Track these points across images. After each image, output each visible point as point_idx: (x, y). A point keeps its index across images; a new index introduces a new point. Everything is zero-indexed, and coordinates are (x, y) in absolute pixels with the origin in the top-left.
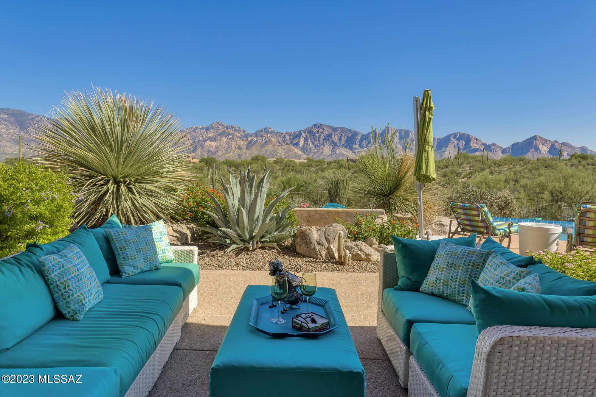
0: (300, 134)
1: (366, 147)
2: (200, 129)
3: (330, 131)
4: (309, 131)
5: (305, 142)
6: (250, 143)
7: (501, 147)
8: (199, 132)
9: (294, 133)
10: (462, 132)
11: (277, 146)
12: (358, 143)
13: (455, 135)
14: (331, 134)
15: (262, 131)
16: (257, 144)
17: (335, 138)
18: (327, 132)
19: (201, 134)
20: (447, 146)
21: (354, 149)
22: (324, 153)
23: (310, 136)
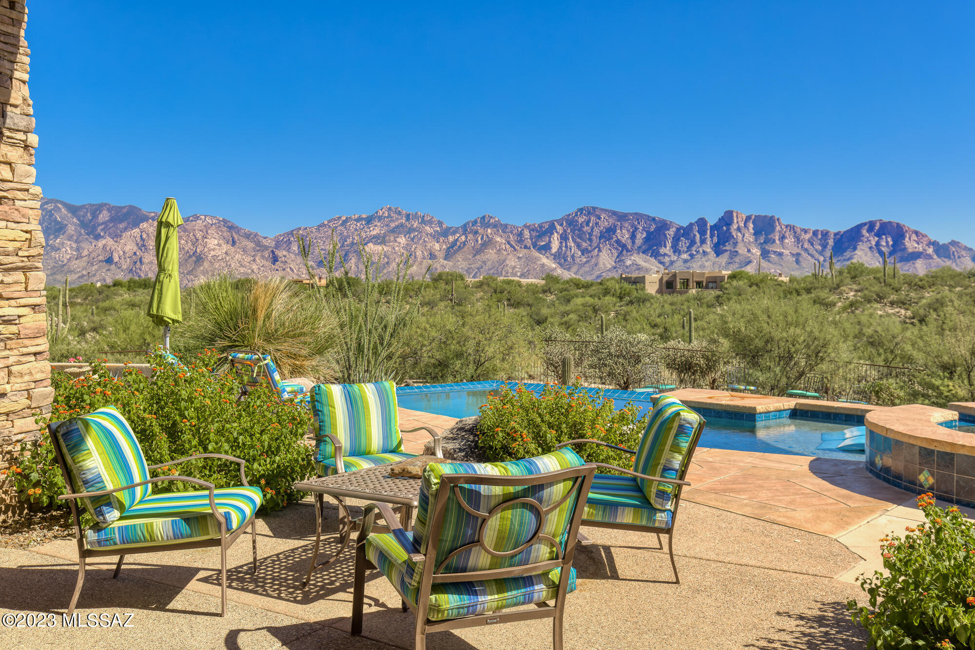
0: (551, 229)
1: (687, 252)
2: (355, 220)
3: (611, 221)
4: (570, 222)
5: (561, 243)
6: (452, 247)
7: (971, 249)
8: (352, 226)
9: (541, 226)
10: (886, 219)
11: (505, 253)
12: (669, 244)
13: (871, 226)
14: (615, 227)
15: (475, 222)
16: (465, 249)
17: (624, 235)
18: (606, 224)
19: (356, 230)
20: (855, 249)
21: (661, 255)
22: (601, 265)
23: (573, 231)
